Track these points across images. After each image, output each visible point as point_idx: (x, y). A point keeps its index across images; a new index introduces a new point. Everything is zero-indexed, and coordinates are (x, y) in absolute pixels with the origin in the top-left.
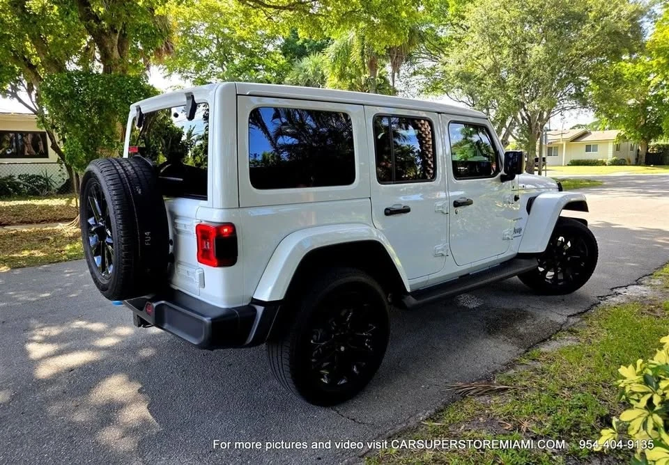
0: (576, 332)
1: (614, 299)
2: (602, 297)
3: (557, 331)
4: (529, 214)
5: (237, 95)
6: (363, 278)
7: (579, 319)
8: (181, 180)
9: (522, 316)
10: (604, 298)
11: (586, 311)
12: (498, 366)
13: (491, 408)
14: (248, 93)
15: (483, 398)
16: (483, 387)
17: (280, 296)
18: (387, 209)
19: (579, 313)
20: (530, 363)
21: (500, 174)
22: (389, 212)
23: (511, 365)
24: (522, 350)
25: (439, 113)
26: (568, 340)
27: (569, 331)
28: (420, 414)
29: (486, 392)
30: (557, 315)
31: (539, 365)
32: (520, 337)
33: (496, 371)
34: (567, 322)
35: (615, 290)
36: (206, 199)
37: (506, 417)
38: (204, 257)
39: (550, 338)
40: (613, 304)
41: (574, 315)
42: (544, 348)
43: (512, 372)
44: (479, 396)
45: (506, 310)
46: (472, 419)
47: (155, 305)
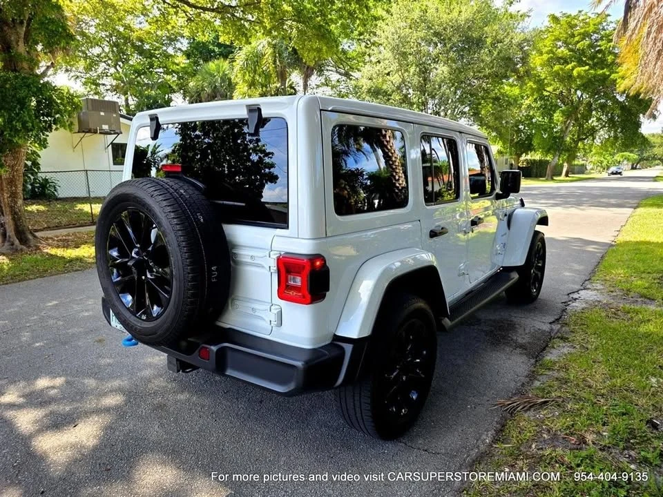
0: (567, 339)
1: (574, 304)
2: (565, 303)
3: (550, 339)
4: (509, 229)
5: (321, 110)
6: (421, 304)
7: (559, 326)
8: (244, 204)
9: (512, 327)
10: (566, 303)
11: (560, 317)
12: (523, 379)
13: (547, 423)
14: (329, 109)
15: (531, 413)
16: (525, 402)
17: (367, 333)
18: (431, 231)
19: (556, 320)
20: (547, 373)
21: (495, 193)
22: (433, 234)
23: (532, 376)
24: (533, 361)
25: (460, 132)
26: (564, 347)
27: (559, 337)
28: (484, 437)
29: (531, 407)
30: (540, 323)
31: (556, 375)
32: (522, 346)
33: (523, 384)
34: (552, 329)
35: (571, 296)
36: (287, 228)
37: (568, 432)
38: (285, 291)
39: (547, 346)
40: (579, 309)
41: (554, 322)
42: (551, 356)
43: (537, 384)
44: (526, 411)
45: (494, 321)
46: (537, 437)
47: (214, 348)
